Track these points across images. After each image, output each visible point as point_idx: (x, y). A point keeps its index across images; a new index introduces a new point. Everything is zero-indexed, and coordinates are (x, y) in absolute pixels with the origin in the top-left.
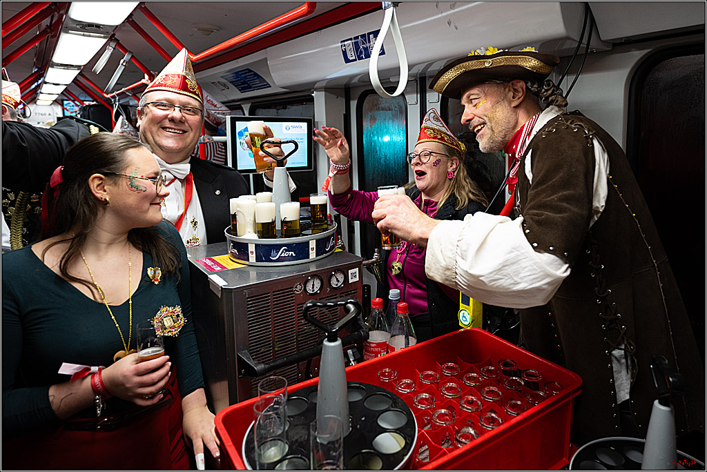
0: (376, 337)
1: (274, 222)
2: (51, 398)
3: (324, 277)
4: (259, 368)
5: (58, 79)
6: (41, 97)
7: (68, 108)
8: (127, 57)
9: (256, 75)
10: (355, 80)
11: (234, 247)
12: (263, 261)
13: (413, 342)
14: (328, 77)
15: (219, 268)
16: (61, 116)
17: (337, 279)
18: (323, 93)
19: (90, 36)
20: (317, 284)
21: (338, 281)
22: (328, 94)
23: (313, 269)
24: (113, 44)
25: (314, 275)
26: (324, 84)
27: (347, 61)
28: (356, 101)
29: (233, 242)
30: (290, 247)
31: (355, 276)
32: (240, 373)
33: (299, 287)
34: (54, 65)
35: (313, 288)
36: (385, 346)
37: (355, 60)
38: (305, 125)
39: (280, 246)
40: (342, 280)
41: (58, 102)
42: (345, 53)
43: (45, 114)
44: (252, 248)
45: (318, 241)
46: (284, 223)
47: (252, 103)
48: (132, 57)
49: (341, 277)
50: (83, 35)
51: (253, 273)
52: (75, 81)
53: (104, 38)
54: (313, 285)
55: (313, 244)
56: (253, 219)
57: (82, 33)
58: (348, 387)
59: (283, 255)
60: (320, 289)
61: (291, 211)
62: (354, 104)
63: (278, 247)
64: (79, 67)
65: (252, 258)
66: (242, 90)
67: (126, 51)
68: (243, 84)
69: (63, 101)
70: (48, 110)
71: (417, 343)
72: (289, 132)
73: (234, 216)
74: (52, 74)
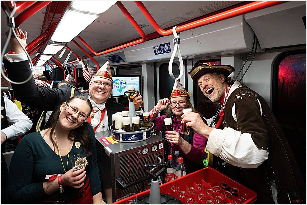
0: (170, 171)
1: (129, 125)
2: (44, 187)
3: (149, 147)
4: (124, 186)
5: (44, 58)
6: (37, 64)
7: (47, 67)
8: (71, 52)
9: (119, 57)
10: (159, 61)
11: (114, 134)
12: (125, 141)
13: (185, 173)
14: (148, 60)
15: (108, 143)
16: (45, 70)
17: (154, 148)
18: (146, 65)
19: (58, 46)
20: (147, 150)
21: (155, 149)
22: (148, 65)
23: (145, 144)
24: (66, 48)
25: (145, 147)
26: (146, 62)
27: (156, 54)
28: (159, 68)
29: (114, 132)
30: (136, 135)
31: (161, 146)
32: (117, 187)
33: (140, 152)
34: (43, 54)
35: (145, 152)
36: (173, 175)
37: (159, 54)
38: (138, 78)
39: (132, 135)
40: (156, 148)
41: (44, 65)
42: (155, 51)
43: (39, 70)
44: (121, 135)
45: (147, 132)
46: (133, 125)
47: (117, 67)
48: (73, 52)
49: (156, 147)
50: (56, 45)
51: (121, 145)
52: (51, 59)
53: (63, 46)
54: (145, 151)
55: (145, 134)
56: (121, 123)
57: (55, 45)
58: (161, 196)
59: (133, 138)
60: (148, 152)
61: (136, 120)
62: (158, 69)
63: (131, 135)
64: (52, 55)
65: (121, 139)
66: (114, 62)
67: (71, 50)
68: (114, 60)
69: (45, 64)
70: (40, 68)
71: (187, 174)
72: (133, 80)
73: (114, 121)
74: (42, 57)
